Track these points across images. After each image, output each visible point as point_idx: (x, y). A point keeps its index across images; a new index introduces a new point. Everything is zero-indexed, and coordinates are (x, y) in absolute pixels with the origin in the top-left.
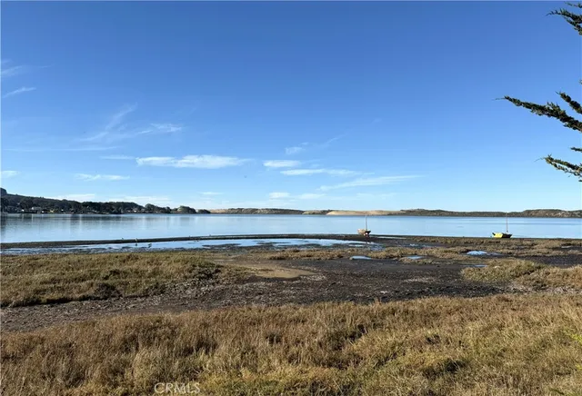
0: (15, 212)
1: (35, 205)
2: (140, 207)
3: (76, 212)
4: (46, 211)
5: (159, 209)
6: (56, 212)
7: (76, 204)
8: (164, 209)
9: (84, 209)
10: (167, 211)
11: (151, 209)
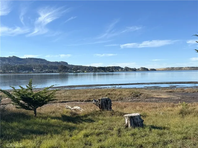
0: (72, 72)
1: (79, 69)
2: (122, 69)
3: (95, 72)
4: (83, 72)
5: (131, 69)
6: (87, 72)
7: (95, 68)
8: (133, 69)
9: (98, 70)
10: (134, 70)
11: (127, 69)
